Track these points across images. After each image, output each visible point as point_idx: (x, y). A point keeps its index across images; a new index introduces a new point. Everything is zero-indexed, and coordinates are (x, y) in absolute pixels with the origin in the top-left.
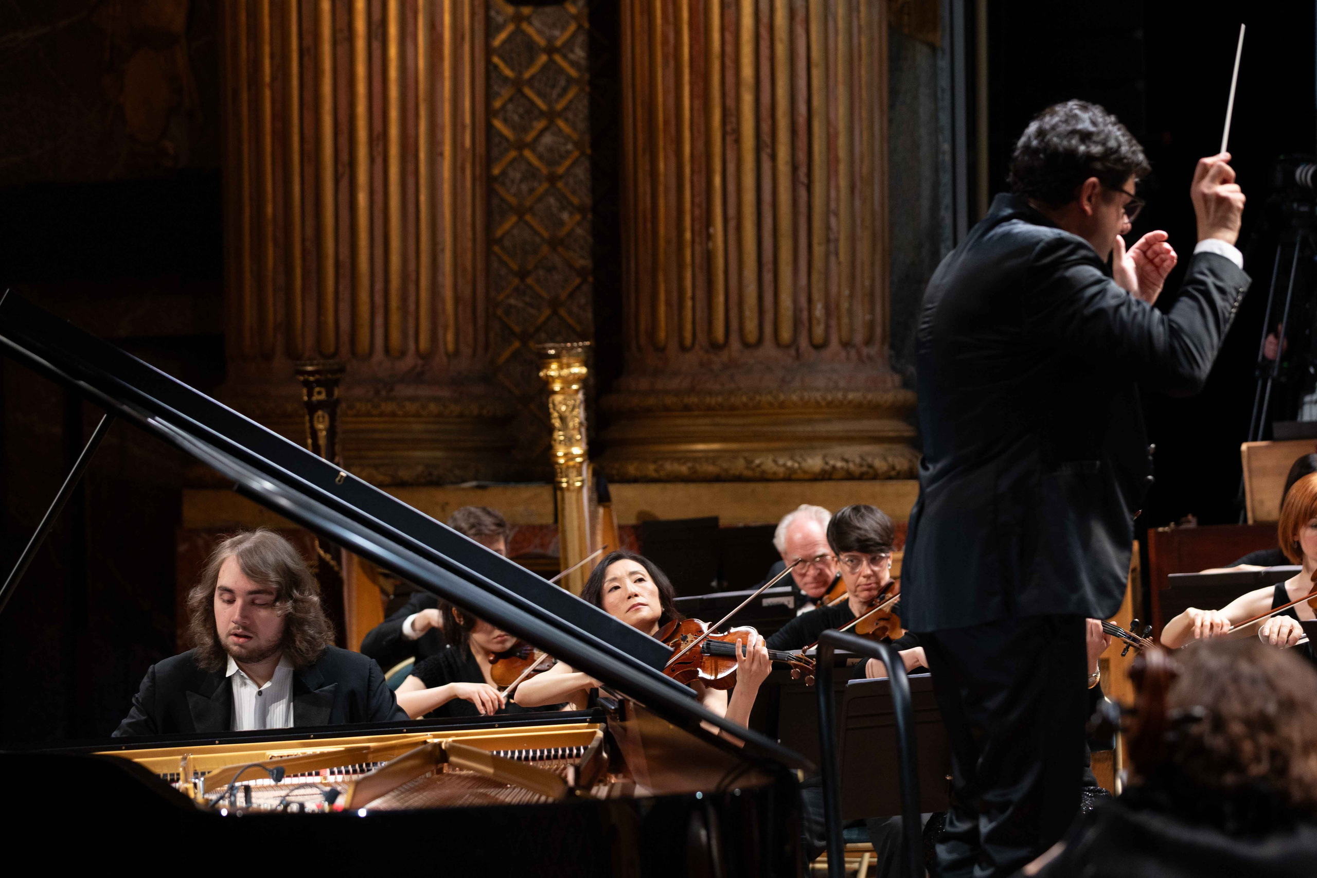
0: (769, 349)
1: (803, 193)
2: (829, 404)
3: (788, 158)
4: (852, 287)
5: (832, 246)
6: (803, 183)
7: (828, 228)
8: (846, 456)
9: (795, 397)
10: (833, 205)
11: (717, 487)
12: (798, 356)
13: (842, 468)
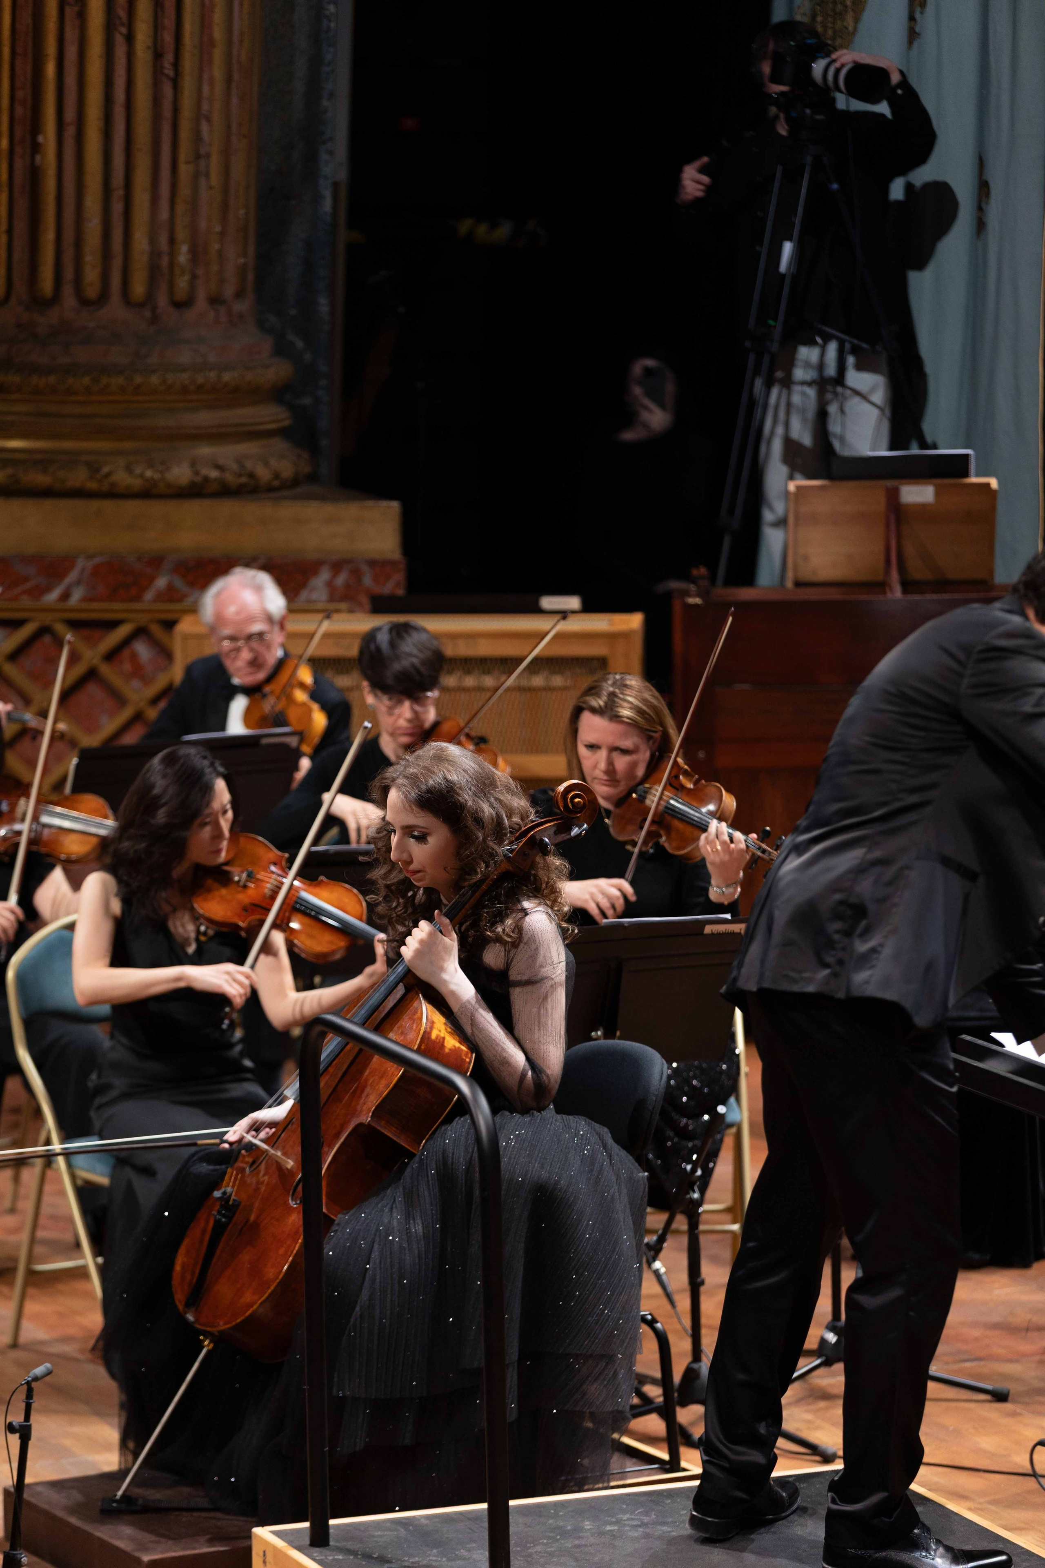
0: (115, 309)
1: (168, 90)
2: (200, 388)
3: (150, 42)
4: (224, 219)
5: (202, 163)
6: (167, 76)
7: (198, 139)
8: (221, 461)
9: (155, 380)
10: (205, 107)
11: (49, 504)
12: (155, 319)
13: (216, 480)
